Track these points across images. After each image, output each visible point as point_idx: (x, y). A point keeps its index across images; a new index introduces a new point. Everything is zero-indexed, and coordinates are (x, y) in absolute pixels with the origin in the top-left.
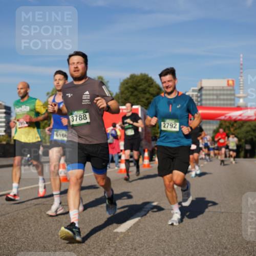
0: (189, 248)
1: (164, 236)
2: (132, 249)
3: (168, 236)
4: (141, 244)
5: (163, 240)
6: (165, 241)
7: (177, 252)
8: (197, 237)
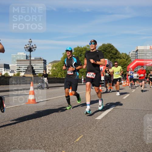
0: (132, 127)
1: (119, 121)
2: (104, 127)
3: (121, 121)
4: (109, 125)
5: (119, 123)
6: (120, 124)
7: (126, 129)
8: (136, 122)
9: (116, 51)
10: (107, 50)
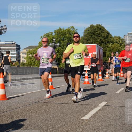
0: (128, 129)
1: (112, 122)
2: (93, 129)
3: (114, 122)
4: (98, 127)
5: (111, 125)
9: (107, 34)
10: (96, 33)
